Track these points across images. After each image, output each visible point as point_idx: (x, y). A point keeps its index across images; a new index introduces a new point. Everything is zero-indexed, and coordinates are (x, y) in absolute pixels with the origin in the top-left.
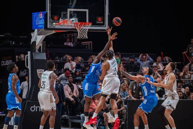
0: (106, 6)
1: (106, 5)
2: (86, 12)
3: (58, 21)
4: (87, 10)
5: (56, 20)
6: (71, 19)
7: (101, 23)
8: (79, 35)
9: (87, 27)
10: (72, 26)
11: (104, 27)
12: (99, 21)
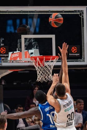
0: (83, 29)
1: (83, 26)
2: (51, 39)
3: (6, 55)
4: (53, 37)
5: (4, 54)
6: (30, 51)
7: (77, 55)
8: (38, 77)
9: (52, 63)
10: (28, 62)
11: (81, 61)
12: (73, 53)
